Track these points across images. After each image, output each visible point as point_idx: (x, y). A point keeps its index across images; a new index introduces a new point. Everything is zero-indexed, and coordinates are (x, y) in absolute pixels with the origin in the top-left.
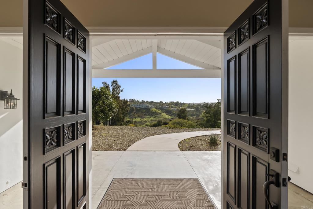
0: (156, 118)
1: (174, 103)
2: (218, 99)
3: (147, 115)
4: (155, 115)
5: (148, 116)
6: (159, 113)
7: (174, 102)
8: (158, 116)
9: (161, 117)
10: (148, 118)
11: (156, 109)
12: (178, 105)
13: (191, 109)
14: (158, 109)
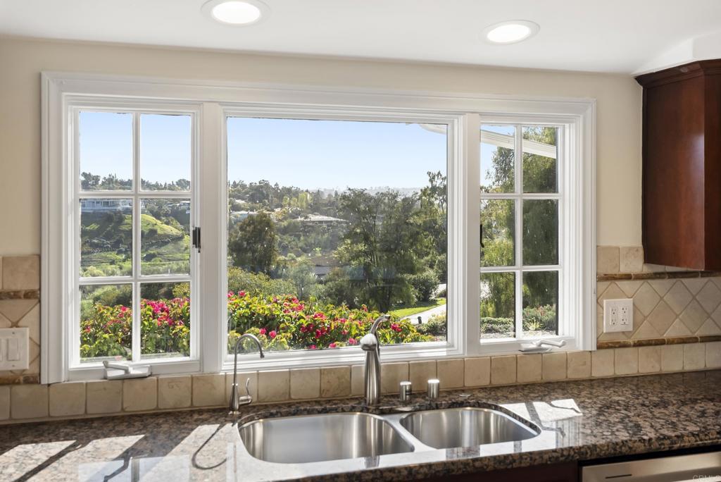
0: (157, 261)
1: (244, 186)
2: (429, 173)
3: (107, 250)
4: (152, 245)
5: (113, 255)
6: (168, 236)
7: (247, 183)
8: (163, 250)
9: (179, 255)
10: (112, 263)
11: (157, 216)
12: (267, 197)
13: (325, 218)
14: (166, 215)
